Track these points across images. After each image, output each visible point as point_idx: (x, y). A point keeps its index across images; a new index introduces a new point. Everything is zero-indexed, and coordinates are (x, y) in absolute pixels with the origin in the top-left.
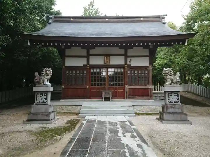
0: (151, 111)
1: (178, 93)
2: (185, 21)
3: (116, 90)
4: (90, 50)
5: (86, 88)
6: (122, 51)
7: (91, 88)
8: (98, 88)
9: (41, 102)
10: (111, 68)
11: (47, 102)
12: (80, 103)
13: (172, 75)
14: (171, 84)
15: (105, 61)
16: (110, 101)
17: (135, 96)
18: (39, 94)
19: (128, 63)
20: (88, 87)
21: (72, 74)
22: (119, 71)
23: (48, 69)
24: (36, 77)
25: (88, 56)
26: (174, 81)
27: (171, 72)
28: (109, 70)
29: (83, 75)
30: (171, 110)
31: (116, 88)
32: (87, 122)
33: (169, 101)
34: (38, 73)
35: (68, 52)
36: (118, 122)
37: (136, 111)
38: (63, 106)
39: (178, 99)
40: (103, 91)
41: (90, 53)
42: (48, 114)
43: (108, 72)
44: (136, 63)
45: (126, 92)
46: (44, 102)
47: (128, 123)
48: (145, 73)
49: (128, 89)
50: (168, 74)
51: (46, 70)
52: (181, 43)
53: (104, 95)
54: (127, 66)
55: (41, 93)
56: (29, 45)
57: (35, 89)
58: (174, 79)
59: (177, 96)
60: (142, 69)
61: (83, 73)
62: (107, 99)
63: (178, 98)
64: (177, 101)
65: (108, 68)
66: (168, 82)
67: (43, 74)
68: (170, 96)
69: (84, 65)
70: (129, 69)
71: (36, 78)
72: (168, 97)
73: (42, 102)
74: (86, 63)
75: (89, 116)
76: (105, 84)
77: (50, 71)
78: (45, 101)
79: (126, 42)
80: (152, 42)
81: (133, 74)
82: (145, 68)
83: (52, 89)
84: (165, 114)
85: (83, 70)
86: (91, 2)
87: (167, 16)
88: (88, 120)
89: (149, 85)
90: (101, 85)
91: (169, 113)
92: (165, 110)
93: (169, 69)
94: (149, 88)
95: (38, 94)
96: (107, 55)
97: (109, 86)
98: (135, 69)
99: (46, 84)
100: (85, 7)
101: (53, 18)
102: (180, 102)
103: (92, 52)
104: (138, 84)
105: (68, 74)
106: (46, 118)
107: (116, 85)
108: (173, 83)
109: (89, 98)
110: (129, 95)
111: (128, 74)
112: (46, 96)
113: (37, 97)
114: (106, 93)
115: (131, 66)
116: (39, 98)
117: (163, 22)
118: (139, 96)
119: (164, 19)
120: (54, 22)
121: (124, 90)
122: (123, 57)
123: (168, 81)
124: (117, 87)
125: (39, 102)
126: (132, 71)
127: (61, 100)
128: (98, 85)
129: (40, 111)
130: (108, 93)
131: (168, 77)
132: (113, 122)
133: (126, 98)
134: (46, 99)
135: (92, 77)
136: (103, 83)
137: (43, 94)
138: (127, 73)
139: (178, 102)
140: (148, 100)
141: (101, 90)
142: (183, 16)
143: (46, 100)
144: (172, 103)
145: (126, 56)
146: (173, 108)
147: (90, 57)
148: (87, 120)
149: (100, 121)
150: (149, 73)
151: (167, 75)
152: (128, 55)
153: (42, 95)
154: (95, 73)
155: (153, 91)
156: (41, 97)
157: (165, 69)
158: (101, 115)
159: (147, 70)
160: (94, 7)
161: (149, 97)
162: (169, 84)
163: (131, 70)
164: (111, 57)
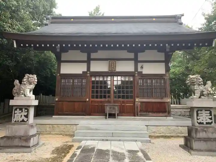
0: (170, 133)
1: (211, 110)
2: (205, 21)
3: (123, 104)
4: (92, 54)
5: (85, 101)
6: (132, 55)
7: (92, 101)
8: (101, 102)
9: (19, 121)
10: (117, 76)
11: (27, 120)
12: (76, 122)
13: (202, 84)
14: (200, 98)
15: (110, 66)
16: (116, 118)
17: (149, 112)
18: (18, 110)
19: (139, 70)
20: (88, 100)
21: (68, 84)
22: (127, 79)
23: (31, 76)
24: (16, 86)
25: (88, 62)
26: (204, 93)
27: (200, 80)
28: (115, 78)
29: (82, 85)
30: (202, 135)
31: (123, 102)
32: (81, 152)
33: (199, 122)
34: (18, 81)
35: (64, 57)
36: (127, 153)
37: (150, 133)
38: (54, 125)
39: (211, 119)
40: (107, 105)
41: (92, 57)
42: (27, 138)
43: (113, 80)
44: (148, 69)
45: (137, 107)
46: (23, 121)
47: (140, 154)
48: (160, 83)
49: (139, 103)
50: (195, 83)
51: (29, 77)
52: (206, 44)
53: (108, 110)
54: (137, 74)
55: (21, 108)
56: (15, 46)
57: (12, 103)
58: (204, 90)
59: (209, 115)
60: (156, 78)
61: (82, 82)
62: (112, 116)
63: (210, 117)
64: (210, 121)
65: (113, 76)
66: (196, 95)
67: (24, 82)
68: (199, 115)
69: (83, 72)
70: (140, 77)
71: (15, 88)
72: (197, 115)
73: (21, 122)
74: (86, 70)
75: (87, 140)
76: (109, 97)
77: (34, 78)
78: (25, 119)
79: (137, 43)
80: (169, 43)
81: (145, 84)
82: (160, 76)
83: (36, 103)
84: (194, 141)
85: (82, 79)
86: (97, 8)
87: (183, 16)
88: (84, 147)
89: (166, 98)
90: (105, 97)
91: (200, 139)
92: (193, 134)
93: (197, 77)
94: (166, 102)
95: (16, 110)
96: (113, 60)
97: (114, 99)
98: (148, 78)
99: (28, 95)
100: (90, 12)
101: (50, 18)
102: (213, 122)
103: (93, 56)
104: (153, 97)
105: (64, 83)
106: (24, 144)
107: (123, 97)
108: (203, 95)
109: (90, 114)
110: (141, 111)
111: (140, 84)
112: (27, 113)
113: (15, 114)
114: (110, 108)
115: (143, 73)
116: (18, 116)
117: (180, 22)
118: (153, 112)
119: (180, 19)
120: (51, 23)
121: (134, 104)
122: (133, 62)
123: (196, 92)
124: (126, 100)
125: (17, 121)
126: (145, 80)
127: (53, 117)
128: (101, 97)
129: (18, 134)
130: (114, 108)
131: (196, 87)
132: (119, 153)
133: (137, 115)
134: (27, 116)
135: (93, 87)
136: (107, 95)
137: (24, 109)
138: (138, 83)
139: (212, 122)
140: (165, 118)
141: (104, 104)
142: (204, 15)
143: (27, 119)
144: (204, 124)
145: (136, 61)
146: (205, 131)
147: (92, 62)
148: (82, 147)
149: (101, 150)
150: (165, 83)
151: (194, 85)
152: (139, 59)
153: (22, 112)
154: (97, 82)
155: (171, 105)
156: (20, 114)
157: (191, 76)
158: (103, 140)
159: (163, 78)
160: (100, 12)
161: (166, 114)
162: (198, 97)
163: (143, 79)
164: (117, 62)
